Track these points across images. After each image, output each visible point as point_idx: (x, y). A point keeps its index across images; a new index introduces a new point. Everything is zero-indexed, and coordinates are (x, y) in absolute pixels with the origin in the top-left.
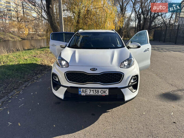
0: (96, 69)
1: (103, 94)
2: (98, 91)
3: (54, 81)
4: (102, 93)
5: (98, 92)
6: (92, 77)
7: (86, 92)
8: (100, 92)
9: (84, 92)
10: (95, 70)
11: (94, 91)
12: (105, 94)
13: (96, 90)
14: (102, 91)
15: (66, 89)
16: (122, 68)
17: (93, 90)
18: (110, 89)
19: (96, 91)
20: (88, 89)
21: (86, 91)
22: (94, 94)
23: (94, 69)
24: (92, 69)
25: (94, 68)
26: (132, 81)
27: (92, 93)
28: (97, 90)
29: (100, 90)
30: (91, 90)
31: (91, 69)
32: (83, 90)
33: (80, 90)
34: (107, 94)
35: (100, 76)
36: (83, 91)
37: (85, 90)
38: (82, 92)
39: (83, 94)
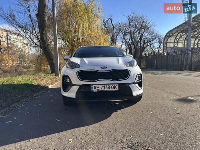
0: (106, 67)
1: (114, 89)
5: (109, 88)
7: (98, 89)
8: (110, 87)
9: (96, 88)
11: (106, 87)
12: (115, 89)
14: (112, 87)
15: (78, 87)
16: (128, 66)
17: (104, 86)
18: (119, 84)
19: (107, 87)
20: (100, 86)
21: (98, 87)
22: (105, 90)
23: (104, 68)
26: (137, 79)
27: (103, 89)
28: (108, 85)
29: (111, 86)
30: (102, 86)
32: (95, 86)
33: (92, 87)
34: (118, 89)
35: (110, 73)
37: (97, 86)
38: (94, 88)
39: (95, 90)
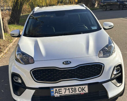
0: (70, 62)
2: (75, 89)
5: (75, 91)
6: (65, 72)
7: (60, 92)
10: (69, 63)
16: (101, 57)
18: (89, 85)
23: (67, 63)
24: (65, 63)
26: (115, 73)
31: (63, 63)
32: (56, 90)
35: (75, 70)
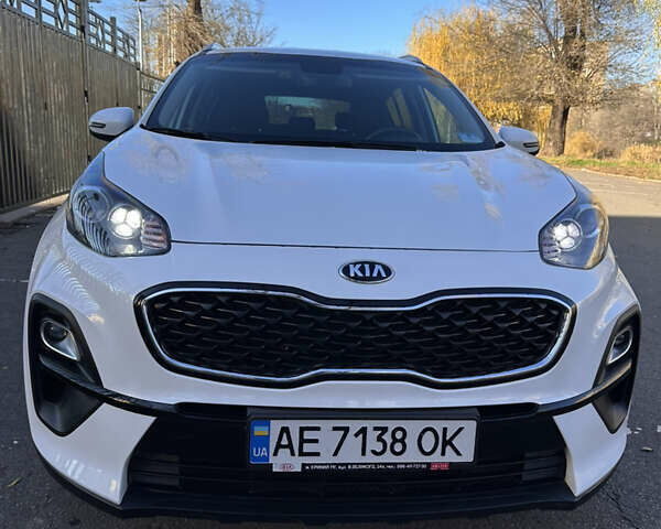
0: (388, 271)
1: (436, 458)
2: (399, 435)
3: (43, 361)
4: (428, 449)
5: (398, 446)
7: (307, 448)
8: (411, 441)
9: (290, 446)
10: (379, 277)
11: (372, 435)
12: (451, 457)
13: (384, 430)
17: (363, 431)
18: (484, 414)
19: (387, 437)
20: (326, 425)
21: (307, 435)
22: (371, 459)
24: (354, 270)
25: (372, 265)
27: (351, 455)
28: (391, 425)
29: (413, 427)
30: (346, 430)
31: (346, 270)
32: (285, 430)
33: (259, 431)
34: (468, 456)
36: (285, 441)
37: (302, 430)
38: (279, 446)
39: (283, 462)
